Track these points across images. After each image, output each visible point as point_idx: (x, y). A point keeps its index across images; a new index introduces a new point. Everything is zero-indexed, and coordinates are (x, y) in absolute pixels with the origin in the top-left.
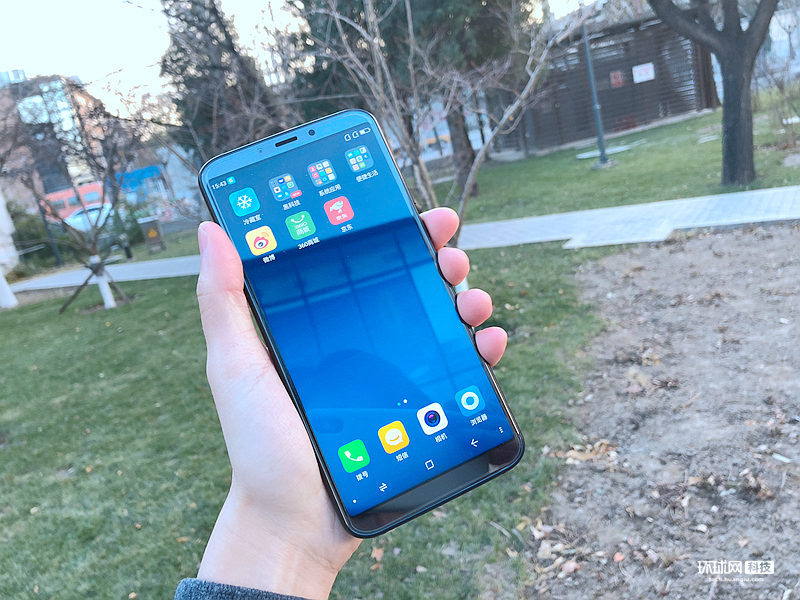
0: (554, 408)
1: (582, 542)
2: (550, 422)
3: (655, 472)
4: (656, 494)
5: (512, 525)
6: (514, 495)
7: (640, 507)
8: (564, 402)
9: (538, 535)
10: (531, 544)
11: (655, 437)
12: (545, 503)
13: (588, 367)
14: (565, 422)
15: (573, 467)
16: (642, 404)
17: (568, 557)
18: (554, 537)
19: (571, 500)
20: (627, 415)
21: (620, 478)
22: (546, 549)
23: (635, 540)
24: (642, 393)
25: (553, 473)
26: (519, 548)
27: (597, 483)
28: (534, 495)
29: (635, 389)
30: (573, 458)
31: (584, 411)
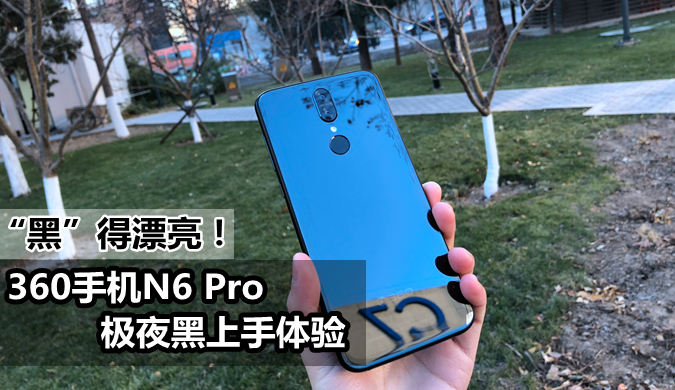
0: (568, 253)
1: (588, 371)
2: (563, 265)
3: (662, 319)
4: (660, 338)
5: (525, 348)
6: (528, 323)
7: (645, 346)
8: (577, 249)
9: (547, 359)
10: (541, 366)
11: (662, 288)
12: (555, 334)
13: (602, 220)
14: (578, 266)
15: (582, 305)
16: (652, 257)
17: (574, 381)
18: (562, 363)
19: (580, 334)
20: (637, 266)
21: (627, 319)
22: (554, 372)
23: (638, 375)
24: (652, 248)
25: (565, 308)
26: (530, 367)
27: (604, 321)
28: (545, 325)
29: (646, 243)
30: (583, 297)
31: (595, 258)
